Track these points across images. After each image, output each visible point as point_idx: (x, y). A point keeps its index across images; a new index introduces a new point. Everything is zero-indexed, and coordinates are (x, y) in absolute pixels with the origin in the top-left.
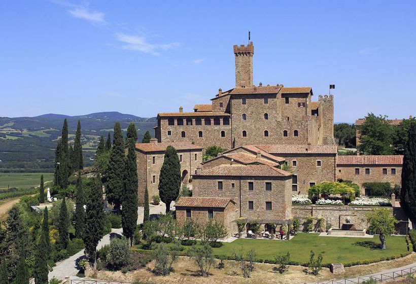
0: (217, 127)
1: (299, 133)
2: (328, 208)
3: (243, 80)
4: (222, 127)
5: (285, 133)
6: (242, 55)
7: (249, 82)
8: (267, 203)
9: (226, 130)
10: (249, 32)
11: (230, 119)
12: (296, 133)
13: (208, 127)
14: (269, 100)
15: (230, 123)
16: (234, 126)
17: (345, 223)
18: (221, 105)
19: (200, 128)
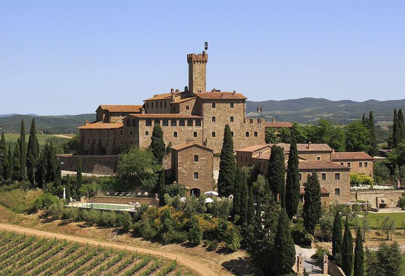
0: (190, 128)
1: (258, 134)
2: (368, 193)
3: (200, 85)
4: (195, 128)
5: (247, 134)
6: (199, 63)
7: (205, 88)
8: (336, 189)
9: (198, 131)
10: (206, 43)
11: (202, 121)
12: (256, 134)
13: (182, 128)
14: (234, 104)
15: (202, 125)
16: (205, 127)
17: (381, 203)
18: (188, 108)
19: (175, 129)
